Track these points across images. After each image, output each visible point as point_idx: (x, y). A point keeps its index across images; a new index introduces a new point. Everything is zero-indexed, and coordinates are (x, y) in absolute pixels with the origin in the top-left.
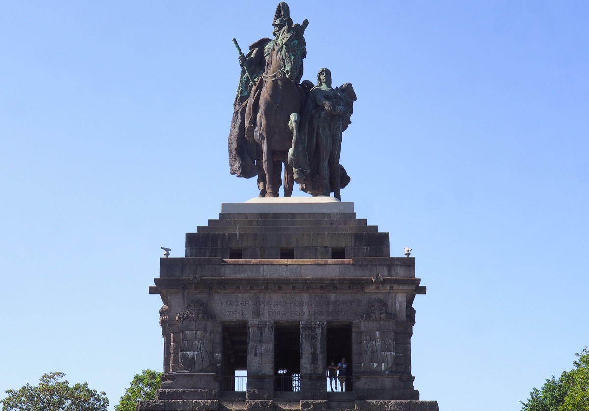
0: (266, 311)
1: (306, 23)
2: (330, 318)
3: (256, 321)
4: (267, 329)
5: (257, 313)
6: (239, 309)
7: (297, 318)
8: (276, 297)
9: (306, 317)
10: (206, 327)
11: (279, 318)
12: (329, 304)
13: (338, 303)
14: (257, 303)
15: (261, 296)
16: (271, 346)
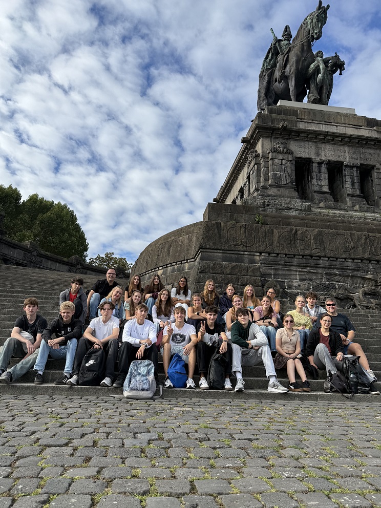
0: (323, 153)
1: (328, 6)
2: (362, 162)
3: (317, 159)
4: (323, 165)
5: (318, 154)
6: (307, 151)
7: (341, 160)
8: (328, 147)
9: (347, 160)
10: (288, 158)
11: (331, 158)
12: (360, 154)
13: (366, 154)
14: (318, 148)
15: (320, 145)
16: (327, 175)
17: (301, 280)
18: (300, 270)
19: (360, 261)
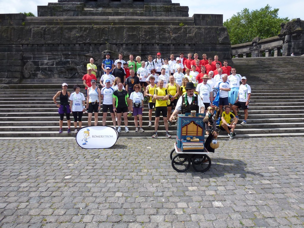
17: (49, 59)
18: (48, 53)
19: (84, 45)
